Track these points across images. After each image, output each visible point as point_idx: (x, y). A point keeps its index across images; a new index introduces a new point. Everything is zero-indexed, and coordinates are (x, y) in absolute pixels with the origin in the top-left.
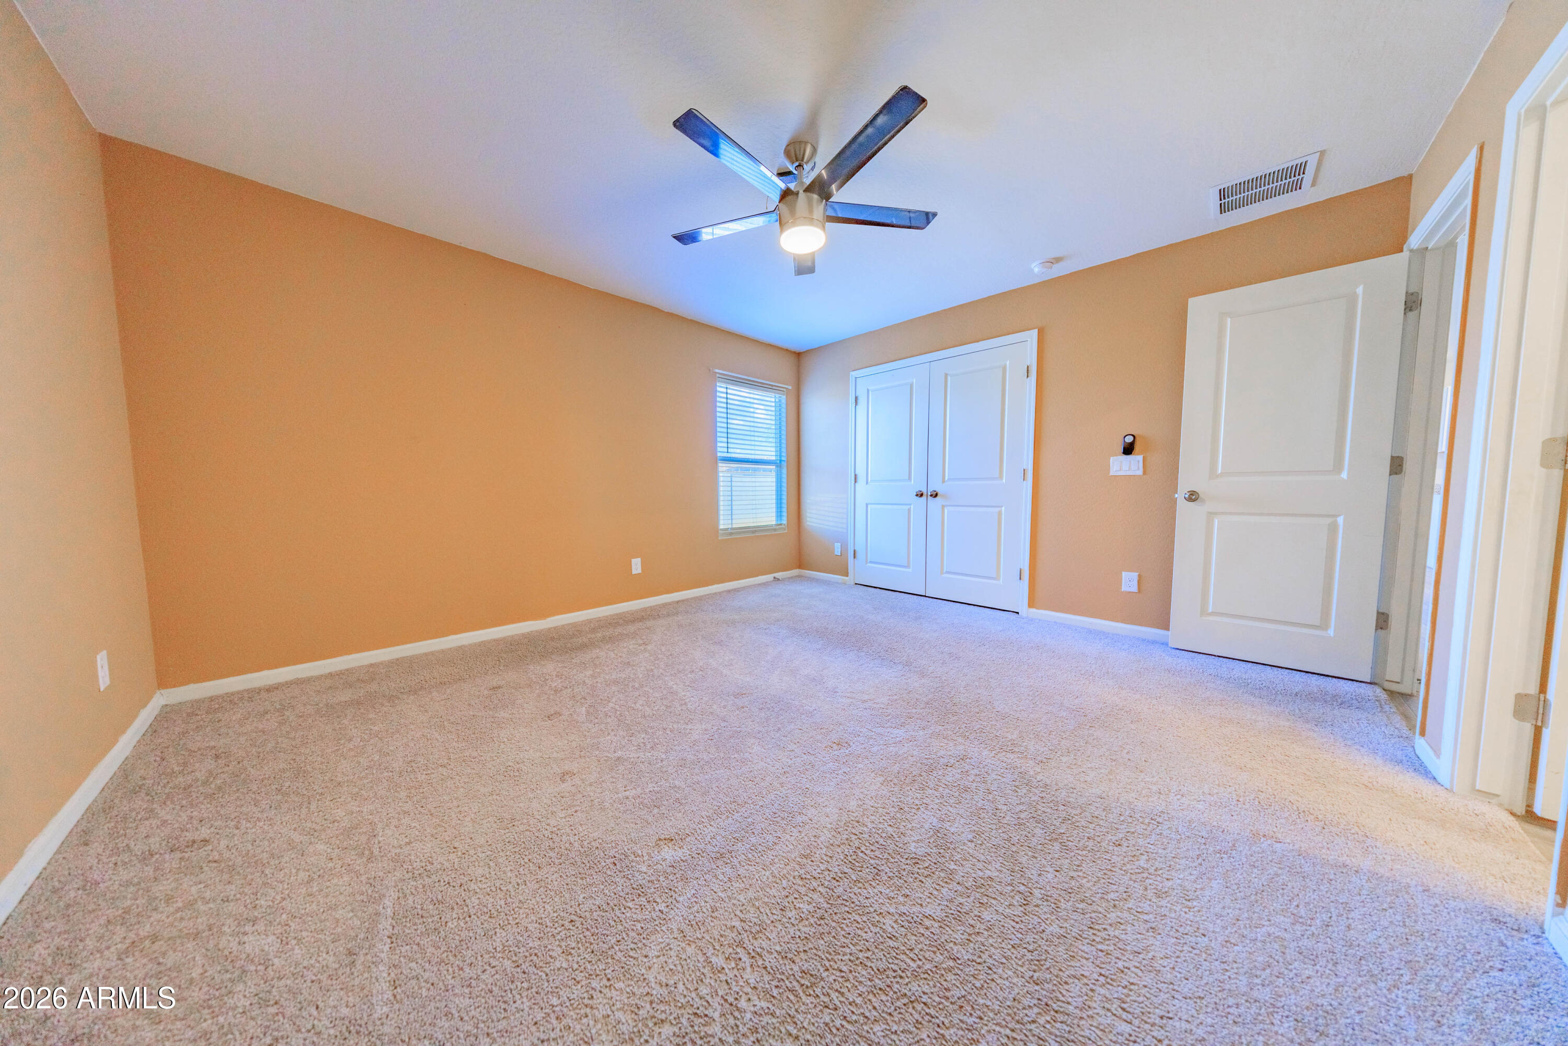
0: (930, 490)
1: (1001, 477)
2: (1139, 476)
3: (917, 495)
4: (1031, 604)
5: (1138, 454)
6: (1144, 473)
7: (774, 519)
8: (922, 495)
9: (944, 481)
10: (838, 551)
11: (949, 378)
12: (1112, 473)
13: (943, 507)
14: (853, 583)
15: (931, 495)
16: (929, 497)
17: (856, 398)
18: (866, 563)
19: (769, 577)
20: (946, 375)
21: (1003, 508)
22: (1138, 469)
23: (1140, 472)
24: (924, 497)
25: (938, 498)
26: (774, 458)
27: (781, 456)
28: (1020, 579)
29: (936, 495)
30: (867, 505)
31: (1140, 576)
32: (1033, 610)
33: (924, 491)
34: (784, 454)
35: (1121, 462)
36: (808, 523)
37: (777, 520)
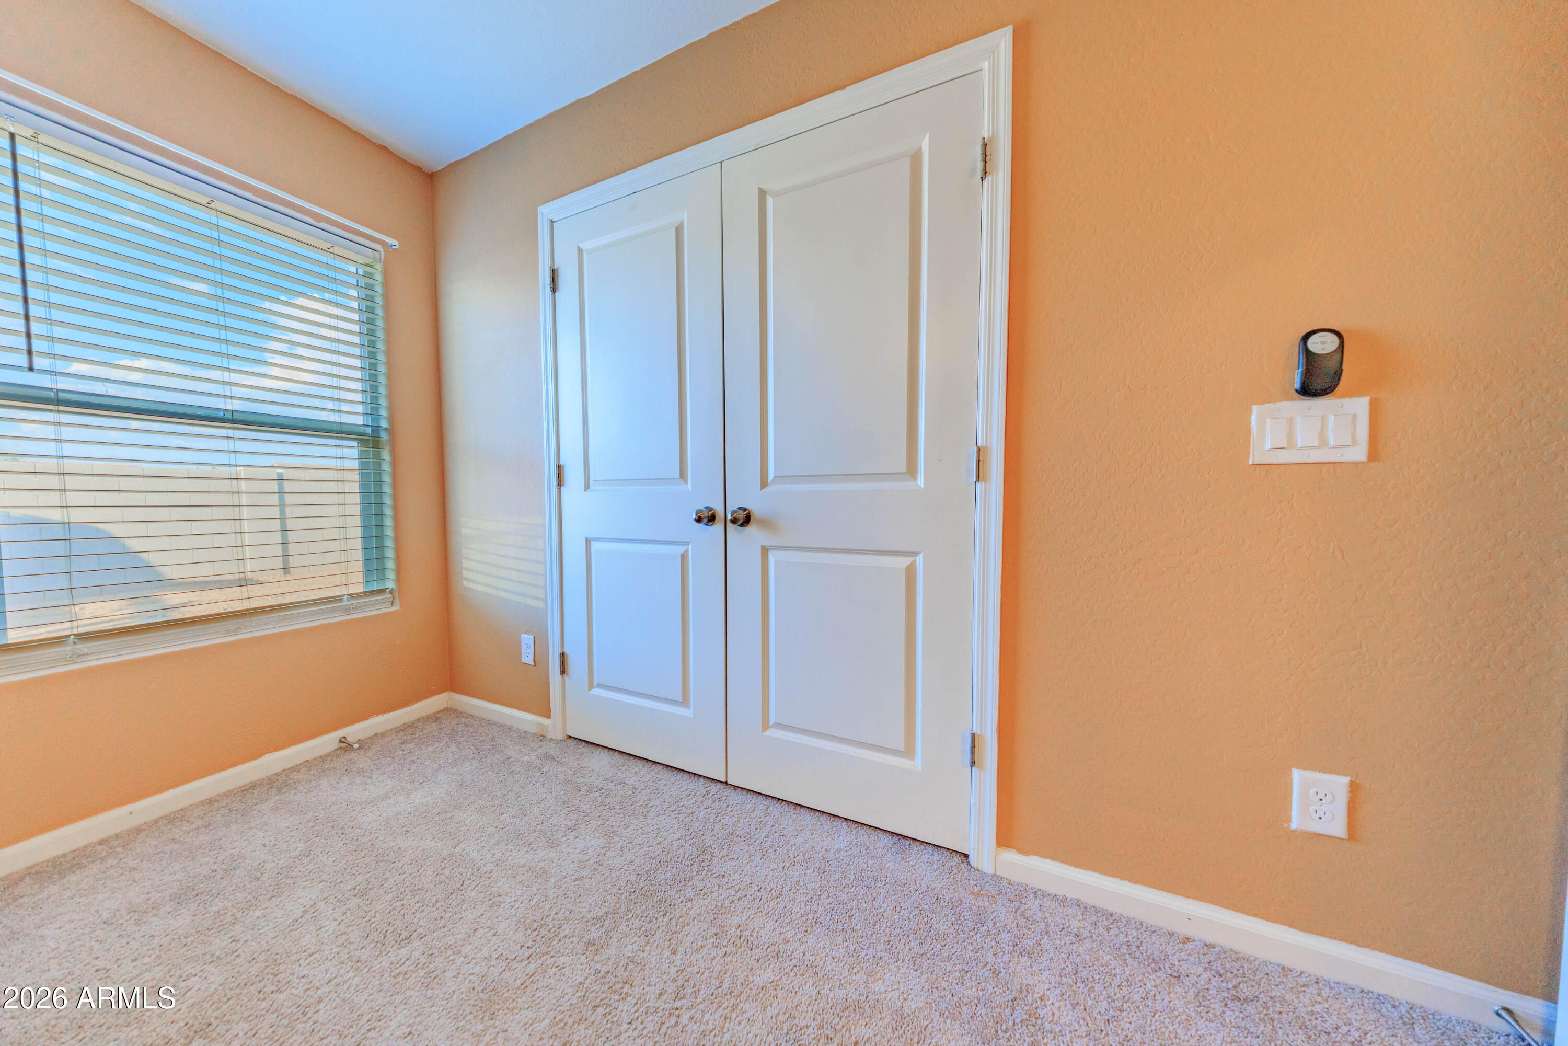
0: (732, 506)
1: (912, 470)
2: (1356, 464)
3: (699, 520)
4: (1005, 839)
5: (1352, 393)
6: (1374, 454)
7: (360, 577)
8: (712, 519)
9: (764, 484)
10: (527, 657)
11: (770, 200)
12: (1256, 457)
13: (765, 550)
14: (560, 736)
15: (734, 521)
16: (729, 523)
17: (554, 274)
18: (591, 687)
19: (327, 742)
20: (762, 194)
21: (920, 560)
22: (1355, 442)
23: (1359, 453)
24: (718, 528)
25: (751, 529)
26: (360, 420)
27: (375, 414)
28: (973, 763)
29: (747, 520)
30: (588, 542)
31: (1354, 787)
32: (1011, 856)
33: (719, 508)
34: (383, 412)
35: (1291, 421)
36: (465, 583)
37: (366, 582)
